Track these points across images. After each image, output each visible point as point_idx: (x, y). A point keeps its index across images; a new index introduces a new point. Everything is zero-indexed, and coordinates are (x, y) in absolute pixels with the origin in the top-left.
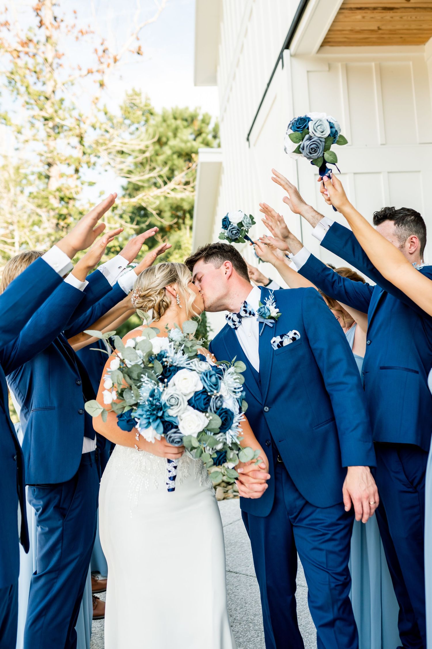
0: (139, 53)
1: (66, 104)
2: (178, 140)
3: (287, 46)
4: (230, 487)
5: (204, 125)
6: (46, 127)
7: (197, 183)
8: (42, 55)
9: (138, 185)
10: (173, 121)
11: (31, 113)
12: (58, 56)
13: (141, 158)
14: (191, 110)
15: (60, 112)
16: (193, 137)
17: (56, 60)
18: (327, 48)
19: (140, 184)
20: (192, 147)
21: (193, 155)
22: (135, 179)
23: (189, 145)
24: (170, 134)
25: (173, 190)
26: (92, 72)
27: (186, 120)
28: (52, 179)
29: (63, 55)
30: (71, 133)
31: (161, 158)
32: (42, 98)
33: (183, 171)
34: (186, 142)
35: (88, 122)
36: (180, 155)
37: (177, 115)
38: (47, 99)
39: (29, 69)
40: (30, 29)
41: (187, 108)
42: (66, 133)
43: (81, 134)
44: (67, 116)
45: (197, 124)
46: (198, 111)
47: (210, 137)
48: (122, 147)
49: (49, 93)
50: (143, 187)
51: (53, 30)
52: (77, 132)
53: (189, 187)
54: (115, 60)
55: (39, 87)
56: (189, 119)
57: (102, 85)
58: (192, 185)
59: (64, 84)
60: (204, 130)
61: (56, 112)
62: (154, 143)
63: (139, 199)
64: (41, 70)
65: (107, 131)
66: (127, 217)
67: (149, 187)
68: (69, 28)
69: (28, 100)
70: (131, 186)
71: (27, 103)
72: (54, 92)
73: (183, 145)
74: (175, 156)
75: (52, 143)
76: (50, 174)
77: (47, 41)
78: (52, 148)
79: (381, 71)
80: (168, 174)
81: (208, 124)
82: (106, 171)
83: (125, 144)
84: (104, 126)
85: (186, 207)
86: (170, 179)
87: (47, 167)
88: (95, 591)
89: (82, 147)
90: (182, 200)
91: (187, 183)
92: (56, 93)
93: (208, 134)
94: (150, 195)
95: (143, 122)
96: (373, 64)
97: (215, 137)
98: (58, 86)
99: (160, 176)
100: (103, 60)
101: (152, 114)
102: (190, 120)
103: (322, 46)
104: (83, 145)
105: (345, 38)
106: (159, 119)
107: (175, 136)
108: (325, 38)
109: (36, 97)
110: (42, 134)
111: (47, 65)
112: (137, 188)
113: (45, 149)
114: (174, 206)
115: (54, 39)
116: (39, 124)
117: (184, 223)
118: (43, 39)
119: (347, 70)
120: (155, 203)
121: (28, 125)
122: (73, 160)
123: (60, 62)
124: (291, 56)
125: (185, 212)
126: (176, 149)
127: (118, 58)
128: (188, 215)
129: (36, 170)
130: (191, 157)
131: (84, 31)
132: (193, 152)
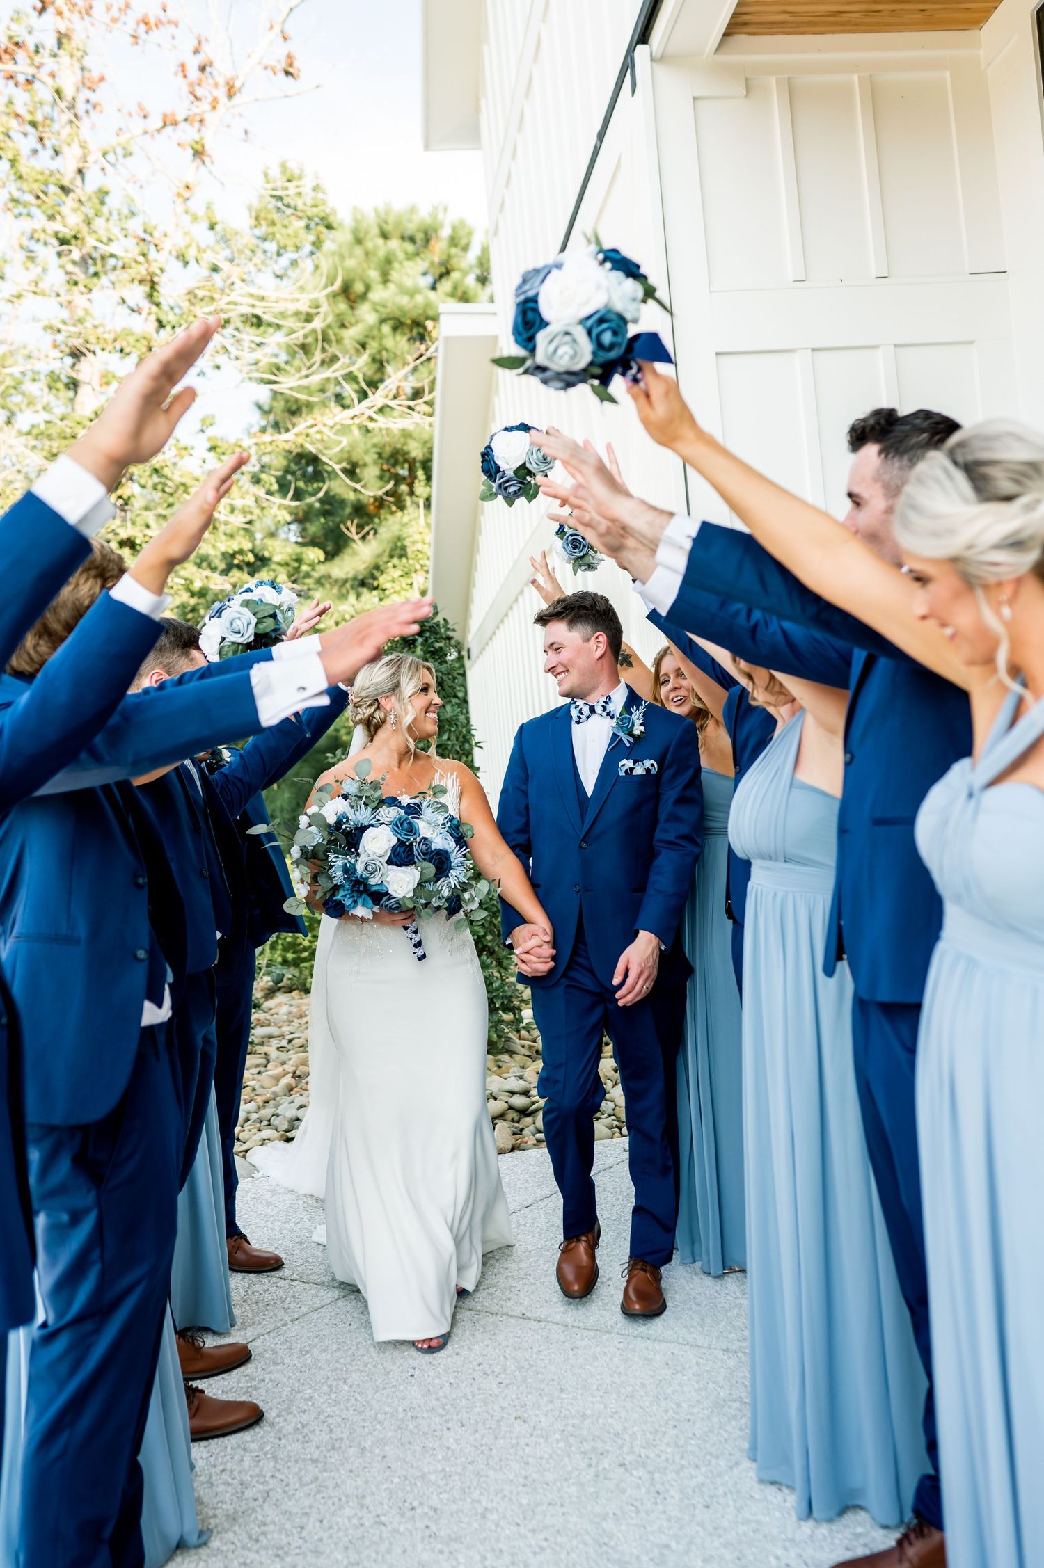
0: (287, 73)
1: (113, 202)
2: (391, 286)
3: (643, 35)
4: (529, 1120)
5: (453, 251)
6: (64, 260)
7: (437, 393)
8: (49, 80)
9: (297, 400)
10: (380, 241)
11: (26, 225)
12: (89, 83)
13: (301, 332)
14: (424, 214)
15: (99, 223)
16: (429, 280)
17: (86, 94)
18: (741, 39)
19: (303, 397)
20: (428, 305)
21: (429, 324)
22: (288, 383)
23: (419, 299)
24: (374, 275)
25: (381, 410)
26: (175, 123)
27: (412, 240)
28: (83, 390)
29: (102, 79)
30: (125, 276)
31: (351, 334)
32: (53, 189)
33: (405, 363)
34: (412, 293)
35: (167, 245)
36: (398, 326)
37: (388, 228)
38: (65, 190)
39: (17, 116)
40: (17, 17)
41: (413, 210)
42: (112, 276)
43: (152, 275)
44: (116, 231)
45: (439, 248)
46: (441, 216)
47: (470, 281)
48: (253, 306)
49: (68, 177)
50: (309, 406)
51: (75, 17)
52: (142, 271)
53: (419, 404)
54: (231, 92)
55: (44, 161)
56: (419, 237)
57: (199, 153)
58: (427, 397)
59: (104, 155)
60: (454, 262)
61: (89, 223)
62: (335, 295)
63: (299, 435)
64: (49, 119)
65: (215, 269)
66: (270, 480)
67: (324, 404)
68: (115, 12)
69: (16, 194)
70: (280, 405)
71: (15, 201)
72: (80, 171)
73: (404, 301)
74: (386, 329)
75: (80, 300)
76: (79, 377)
77: (60, 44)
78: (80, 313)
79: (875, 96)
80: (370, 371)
81: (465, 248)
82: (218, 367)
83: (263, 299)
84: (209, 258)
85: (416, 452)
86: (373, 384)
87: (69, 361)
88: (190, 1374)
89: (154, 308)
90: (406, 434)
91: (417, 394)
92: (88, 174)
93: (465, 273)
94: (325, 425)
95: (308, 248)
96: (856, 78)
97: (483, 280)
98: (90, 159)
99: (350, 377)
100: (199, 92)
101: (329, 227)
102: (421, 239)
103: (726, 34)
104: (158, 305)
105: (785, 12)
106: (342, 237)
107: (385, 280)
108: (735, 15)
109: (36, 187)
110: (56, 278)
111: (63, 105)
112: (295, 410)
113: (64, 314)
114: (388, 450)
115: (78, 39)
116: (47, 254)
117: (412, 493)
118: (50, 42)
119: (792, 93)
120: (340, 442)
121: (21, 256)
122: (131, 340)
123: (94, 98)
124: (652, 59)
125: (412, 464)
126: (390, 310)
127: (237, 84)
128: (420, 474)
129: (44, 367)
130: (425, 328)
131: (152, 21)
132: (427, 318)
